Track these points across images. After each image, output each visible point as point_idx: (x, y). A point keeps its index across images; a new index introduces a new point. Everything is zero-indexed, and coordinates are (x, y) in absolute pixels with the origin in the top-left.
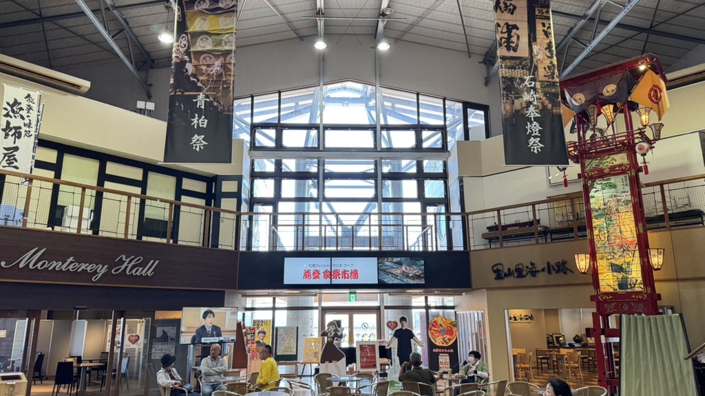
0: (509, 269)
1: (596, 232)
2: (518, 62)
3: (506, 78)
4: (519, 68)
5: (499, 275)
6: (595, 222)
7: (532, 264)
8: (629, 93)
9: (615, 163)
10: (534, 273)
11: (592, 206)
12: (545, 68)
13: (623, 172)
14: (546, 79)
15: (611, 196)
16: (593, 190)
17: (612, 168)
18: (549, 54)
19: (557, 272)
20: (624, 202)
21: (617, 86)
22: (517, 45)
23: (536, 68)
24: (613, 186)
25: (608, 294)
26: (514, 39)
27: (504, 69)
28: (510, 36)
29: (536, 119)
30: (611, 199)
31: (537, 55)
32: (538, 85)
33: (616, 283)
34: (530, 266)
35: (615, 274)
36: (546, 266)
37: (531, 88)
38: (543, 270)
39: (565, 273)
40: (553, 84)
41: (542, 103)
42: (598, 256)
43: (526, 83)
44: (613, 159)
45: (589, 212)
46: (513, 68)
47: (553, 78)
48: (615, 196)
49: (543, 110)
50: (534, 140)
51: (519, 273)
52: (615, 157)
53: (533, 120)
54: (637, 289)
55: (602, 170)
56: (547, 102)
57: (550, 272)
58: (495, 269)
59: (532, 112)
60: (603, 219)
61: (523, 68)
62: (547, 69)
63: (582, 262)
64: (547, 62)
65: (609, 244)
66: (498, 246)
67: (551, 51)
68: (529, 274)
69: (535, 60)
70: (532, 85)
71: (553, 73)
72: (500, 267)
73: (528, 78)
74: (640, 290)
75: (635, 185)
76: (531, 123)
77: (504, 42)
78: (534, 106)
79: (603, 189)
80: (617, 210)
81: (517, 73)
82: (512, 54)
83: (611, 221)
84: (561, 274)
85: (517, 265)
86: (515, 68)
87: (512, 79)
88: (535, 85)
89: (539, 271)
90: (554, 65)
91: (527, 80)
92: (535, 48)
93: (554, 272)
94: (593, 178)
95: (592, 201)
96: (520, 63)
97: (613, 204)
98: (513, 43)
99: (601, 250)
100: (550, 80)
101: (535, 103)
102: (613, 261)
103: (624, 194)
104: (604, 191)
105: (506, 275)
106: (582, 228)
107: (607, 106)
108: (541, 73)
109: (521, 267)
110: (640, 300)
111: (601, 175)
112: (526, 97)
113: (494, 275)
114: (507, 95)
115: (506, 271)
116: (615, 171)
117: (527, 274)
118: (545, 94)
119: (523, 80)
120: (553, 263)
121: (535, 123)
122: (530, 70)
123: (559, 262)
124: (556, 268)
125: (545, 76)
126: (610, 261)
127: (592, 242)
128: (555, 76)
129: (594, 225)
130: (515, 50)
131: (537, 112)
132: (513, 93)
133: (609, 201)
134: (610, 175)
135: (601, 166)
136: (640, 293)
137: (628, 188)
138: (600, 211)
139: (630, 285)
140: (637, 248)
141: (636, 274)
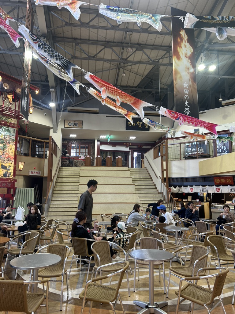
9: (12, 122)
13: (14, 127)
15: (8, 136)
17: (11, 123)
20: (12, 140)
24: (9, 131)
33: (3, 174)
35: (3, 170)
44: (11, 120)
48: (9, 136)
52: (13, 119)
54: (11, 177)
55: (6, 123)
60: (3, 145)
65: (3, 156)
74: (12, 178)
79: (5, 131)
80: (9, 142)
83: (6, 146)
94: (2, 125)
97: (8, 139)
102: (3, 164)
103: (13, 137)
104: (6, 132)
110: (11, 182)
111: (6, 125)
126: (2, 164)
133: (6, 137)
134: (10, 126)
135: (6, 121)
136: (11, 179)
137: (15, 135)
138: (2, 140)
139: (8, 175)
140: (14, 160)
141: (11, 171)
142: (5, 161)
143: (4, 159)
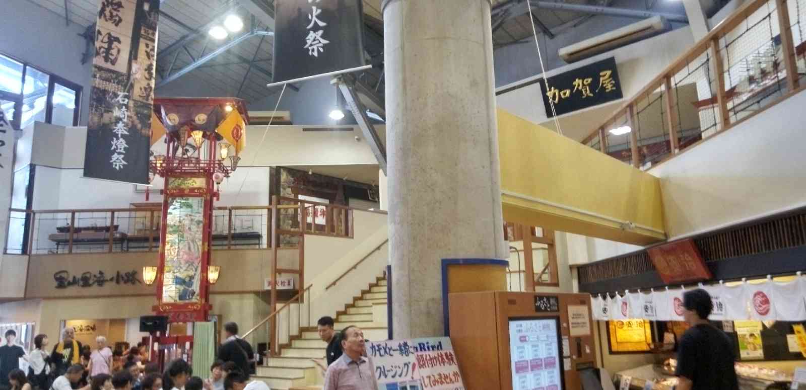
0: (74, 278)
1: (167, 247)
2: (114, 76)
3: (98, 89)
4: (114, 82)
5: (61, 283)
6: (169, 237)
7: (101, 273)
8: (217, 125)
9: (196, 186)
10: (101, 282)
11: (168, 222)
12: (141, 89)
13: (200, 195)
14: (141, 99)
15: (186, 216)
16: (172, 207)
17: (192, 190)
18: (147, 76)
19: (126, 282)
20: (196, 222)
21: (209, 116)
22: (116, 59)
23: (132, 86)
24: (189, 206)
25: (168, 304)
26: (114, 52)
27: (97, 79)
28: (110, 48)
29: (123, 136)
30: (186, 218)
31: (135, 74)
32: (131, 104)
33: (178, 295)
34: (98, 275)
35: (178, 286)
36: (115, 275)
37: (124, 105)
38: (112, 280)
39: (133, 283)
40: (147, 106)
41: (133, 122)
42: (166, 269)
43: (119, 98)
44: (194, 181)
45: (165, 226)
46: (107, 80)
47: (147, 100)
48: (190, 215)
49: (132, 129)
50: (118, 156)
51: (85, 281)
52: (196, 179)
53: (120, 136)
54: (194, 300)
55: (183, 190)
56: (137, 122)
57: (118, 282)
58: (58, 276)
59: (120, 129)
60: (176, 236)
61: (118, 83)
62: (143, 90)
63: (149, 275)
64: (144, 83)
65: (178, 258)
66: (66, 251)
67: (150, 74)
68: (96, 284)
69: (132, 78)
70: (125, 102)
71: (148, 95)
72: (64, 275)
73: (121, 94)
74: (196, 301)
75: (208, 208)
76: (118, 139)
77: (103, 52)
78: (123, 123)
79: (181, 207)
80: (189, 229)
81: (111, 87)
82: (108, 66)
83: (183, 238)
84: (130, 285)
85: (85, 273)
86: (110, 81)
87: (105, 92)
88: (128, 103)
89: (107, 280)
90: (151, 88)
91: (120, 96)
92: (135, 67)
93: (122, 282)
94: (174, 196)
95: (169, 217)
96: (116, 78)
97: (187, 222)
98: (112, 55)
99: (170, 264)
100: (144, 101)
101: (125, 120)
102: (178, 275)
103: (198, 215)
104: (181, 209)
105: (70, 284)
106: (156, 239)
107: (197, 132)
108: (137, 92)
109: (88, 275)
110: (195, 310)
111: (181, 194)
112: (117, 113)
113: (56, 283)
114: (97, 107)
115: (71, 279)
116: (193, 193)
117: (93, 283)
118: (137, 114)
119: (116, 95)
120: (123, 273)
121: (121, 140)
122: (125, 86)
123: (129, 273)
124: (126, 278)
125: (140, 96)
126: (175, 274)
127: (163, 256)
128: (150, 98)
129: (167, 239)
130: (113, 63)
131: (125, 129)
132: (103, 105)
133: (184, 219)
134: (189, 196)
135: (183, 186)
136: (196, 303)
137: (201, 210)
138: (174, 228)
139: (189, 296)
140: (200, 264)
141: (196, 287)
142: (181, 268)
143: (180, 263)
